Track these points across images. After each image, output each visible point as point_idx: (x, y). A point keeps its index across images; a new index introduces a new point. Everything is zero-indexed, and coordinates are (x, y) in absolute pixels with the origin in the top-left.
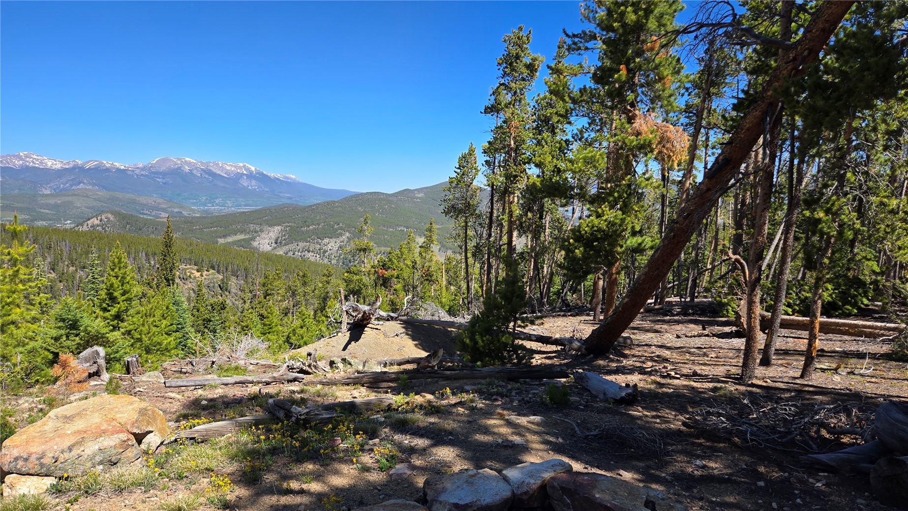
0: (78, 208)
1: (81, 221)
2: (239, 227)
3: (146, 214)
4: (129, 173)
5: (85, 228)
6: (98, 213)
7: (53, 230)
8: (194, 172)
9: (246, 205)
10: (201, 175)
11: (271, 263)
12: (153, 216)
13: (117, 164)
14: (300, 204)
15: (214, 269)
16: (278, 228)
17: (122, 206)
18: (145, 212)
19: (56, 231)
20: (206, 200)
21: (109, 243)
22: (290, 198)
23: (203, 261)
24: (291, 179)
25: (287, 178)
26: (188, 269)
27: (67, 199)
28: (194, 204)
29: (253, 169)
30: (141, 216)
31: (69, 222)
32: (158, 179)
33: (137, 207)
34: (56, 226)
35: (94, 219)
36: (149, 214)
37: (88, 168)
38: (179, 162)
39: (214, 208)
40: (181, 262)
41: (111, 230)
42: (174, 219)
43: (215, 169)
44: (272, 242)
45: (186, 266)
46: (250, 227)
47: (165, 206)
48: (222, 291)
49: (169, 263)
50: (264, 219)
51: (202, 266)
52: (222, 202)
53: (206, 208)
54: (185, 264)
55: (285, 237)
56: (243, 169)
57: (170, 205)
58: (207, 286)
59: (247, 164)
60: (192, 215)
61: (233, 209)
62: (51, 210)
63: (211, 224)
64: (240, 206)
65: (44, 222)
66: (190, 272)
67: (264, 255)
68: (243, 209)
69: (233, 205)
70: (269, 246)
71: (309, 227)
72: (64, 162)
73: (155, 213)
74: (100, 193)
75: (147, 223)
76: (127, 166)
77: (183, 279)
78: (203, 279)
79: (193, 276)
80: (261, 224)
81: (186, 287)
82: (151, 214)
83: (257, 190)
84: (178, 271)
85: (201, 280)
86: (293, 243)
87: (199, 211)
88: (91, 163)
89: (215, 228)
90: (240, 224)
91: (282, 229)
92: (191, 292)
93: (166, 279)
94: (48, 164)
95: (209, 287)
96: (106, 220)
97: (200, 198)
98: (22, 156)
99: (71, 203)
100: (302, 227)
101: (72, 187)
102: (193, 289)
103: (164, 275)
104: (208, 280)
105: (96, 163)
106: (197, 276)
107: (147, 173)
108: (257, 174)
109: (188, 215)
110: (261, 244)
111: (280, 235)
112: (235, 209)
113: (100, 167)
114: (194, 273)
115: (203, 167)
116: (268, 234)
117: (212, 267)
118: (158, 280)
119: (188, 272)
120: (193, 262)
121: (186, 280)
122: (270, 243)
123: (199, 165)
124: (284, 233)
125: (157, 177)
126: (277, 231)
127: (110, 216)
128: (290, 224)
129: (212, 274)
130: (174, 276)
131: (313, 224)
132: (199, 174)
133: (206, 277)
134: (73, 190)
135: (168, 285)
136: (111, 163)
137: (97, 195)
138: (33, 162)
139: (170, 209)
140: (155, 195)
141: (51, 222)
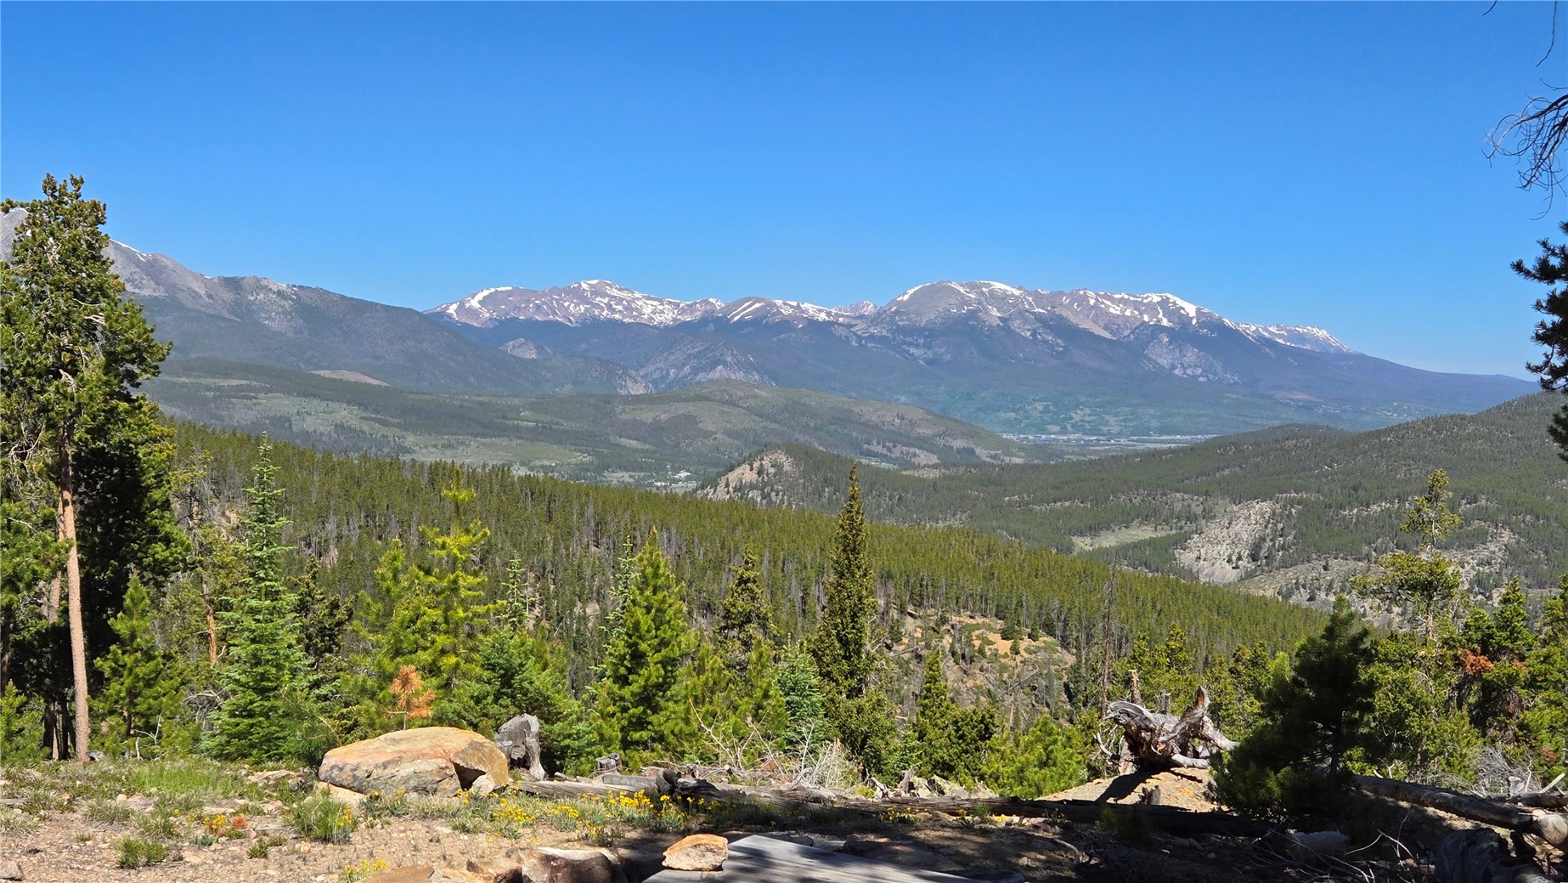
0: (707, 434)
1: (713, 471)
2: (1137, 501)
3: (876, 455)
4: (840, 331)
5: (720, 494)
6: (756, 449)
7: (641, 497)
8: (1015, 324)
9: (1163, 430)
10: (1034, 334)
11: (1228, 624)
12: (895, 461)
13: (809, 308)
14: (1341, 426)
15: (1051, 633)
16: (1262, 508)
17: (816, 429)
18: (879, 449)
19: (650, 499)
20: (1046, 410)
21: (773, 539)
22: (1307, 407)
23: (1020, 604)
24: (1316, 340)
25: (1302, 339)
26: (977, 627)
27: (681, 409)
28: (1009, 425)
29: (1190, 309)
30: (864, 461)
31: (683, 474)
32: (912, 350)
33: (854, 434)
34: (651, 484)
35: (743, 466)
36: (886, 456)
37: (739, 320)
38: (973, 296)
39: (1065, 438)
40: (960, 605)
41: (782, 501)
42: (953, 471)
43: (1075, 313)
44: (1239, 553)
45: (971, 617)
46: (1172, 503)
47: (929, 432)
48: (1073, 705)
49: (849, 597)
50: (1217, 475)
51: (1019, 621)
52: (1091, 418)
53: (1043, 437)
54: (968, 613)
55: (1285, 540)
56: (1161, 311)
57: (943, 429)
58: (1029, 686)
59: (1169, 296)
60: (1003, 460)
61: (1123, 441)
62: (645, 441)
63: (1055, 488)
64: (1144, 431)
65: (626, 475)
66: (983, 639)
67: (1216, 597)
68: (1155, 442)
69: (1121, 430)
70: (1229, 567)
71: (1368, 505)
72: (681, 305)
73: (902, 452)
74: (764, 394)
75: (877, 480)
76: (834, 311)
77: (963, 657)
78: (1019, 664)
79: (990, 649)
80: (1207, 493)
81: (970, 683)
82: (889, 454)
83: (1201, 379)
84: (949, 631)
85: (1014, 664)
86: (1309, 561)
87: (1022, 449)
88: (746, 304)
89: (1067, 504)
90: (1141, 491)
91: (1274, 513)
92: (983, 699)
93: (840, 640)
94: (644, 311)
95: (1034, 688)
96: (772, 470)
97: (1027, 408)
98: (584, 290)
99: (691, 419)
100: (1341, 505)
101: (696, 375)
102: (989, 690)
103: (836, 627)
104: (1033, 665)
105: (757, 305)
106: (1001, 652)
107: (885, 333)
108: (1203, 328)
109: (992, 461)
110: (1204, 560)
111: (1268, 531)
112: (1131, 443)
113: (766, 317)
114: (993, 643)
115: (1042, 311)
116: (1227, 528)
117: (1047, 625)
118: (823, 642)
119: (978, 637)
120: (992, 606)
121: (969, 661)
122: (1234, 558)
123: (1030, 304)
124: (1280, 526)
125: (910, 344)
126: (1258, 517)
127: (782, 458)
128: (1305, 496)
129: (1045, 649)
130: (861, 632)
131: (1382, 497)
132: (1029, 330)
133: (1026, 656)
134: (699, 383)
135: (844, 657)
136: (795, 304)
137: (755, 397)
138: (609, 307)
139: (943, 442)
140: (903, 399)
141: (642, 474)
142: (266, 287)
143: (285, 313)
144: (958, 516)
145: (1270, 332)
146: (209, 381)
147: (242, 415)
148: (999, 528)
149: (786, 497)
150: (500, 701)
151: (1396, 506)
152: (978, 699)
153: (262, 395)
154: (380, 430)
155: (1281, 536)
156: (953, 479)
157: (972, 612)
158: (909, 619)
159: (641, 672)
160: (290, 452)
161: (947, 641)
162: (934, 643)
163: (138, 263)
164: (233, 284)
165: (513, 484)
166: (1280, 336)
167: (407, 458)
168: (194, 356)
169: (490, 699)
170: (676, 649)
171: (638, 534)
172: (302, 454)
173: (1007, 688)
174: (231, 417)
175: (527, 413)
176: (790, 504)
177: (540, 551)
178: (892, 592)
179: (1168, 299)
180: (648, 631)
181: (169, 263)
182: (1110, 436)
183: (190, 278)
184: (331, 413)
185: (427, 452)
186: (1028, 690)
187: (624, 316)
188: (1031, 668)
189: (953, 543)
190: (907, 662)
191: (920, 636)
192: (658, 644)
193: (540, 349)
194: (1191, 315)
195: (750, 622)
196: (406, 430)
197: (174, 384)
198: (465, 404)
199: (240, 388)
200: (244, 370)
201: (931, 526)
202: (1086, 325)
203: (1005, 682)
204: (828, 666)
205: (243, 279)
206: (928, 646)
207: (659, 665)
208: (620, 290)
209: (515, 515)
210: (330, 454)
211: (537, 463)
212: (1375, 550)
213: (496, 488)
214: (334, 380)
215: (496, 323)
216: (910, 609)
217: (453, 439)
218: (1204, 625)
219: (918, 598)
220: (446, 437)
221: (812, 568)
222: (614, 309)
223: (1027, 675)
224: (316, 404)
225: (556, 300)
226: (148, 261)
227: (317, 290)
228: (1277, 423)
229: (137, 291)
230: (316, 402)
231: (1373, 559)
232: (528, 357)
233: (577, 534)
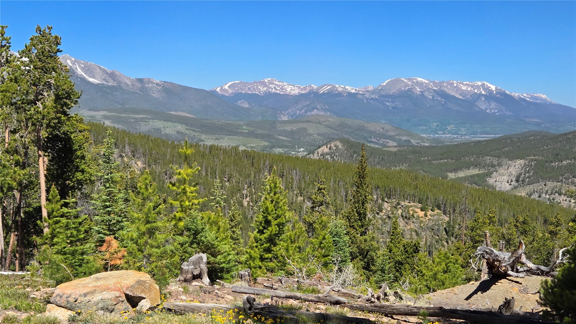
0: (311, 135)
1: (313, 148)
2: (472, 160)
3: (373, 142)
4: (360, 96)
5: (315, 157)
6: (329, 140)
7: (286, 157)
8: (426, 94)
9: (482, 133)
10: (434, 97)
11: (508, 206)
12: (381, 145)
13: (349, 88)
14: (551, 131)
15: (439, 209)
16: (520, 162)
17: (351, 133)
18: (374, 140)
19: (289, 158)
20: (438, 126)
21: (335, 173)
22: (538, 124)
23: (427, 198)
24: (541, 99)
25: (536, 98)
26: (411, 206)
27: (301, 125)
28: (424, 131)
29: (493, 88)
30: (369, 145)
31: (302, 149)
32: (387, 103)
33: (365, 135)
34: (290, 153)
35: (324, 146)
36: (377, 143)
37: (322, 93)
38: (410, 83)
39: (445, 136)
40: (405, 199)
41: (338, 159)
42: (402, 148)
43: (449, 89)
44: (512, 179)
45: (409, 203)
46: (486, 160)
47: (393, 134)
48: (448, 236)
49: (361, 196)
50: (503, 150)
51: (427, 204)
52: (455, 129)
53: (437, 136)
54: (408, 201)
55: (529, 174)
56: (482, 88)
57: (398, 133)
58: (431, 229)
59: (485, 82)
60: (421, 144)
61: (467, 137)
62: (288, 137)
63: (442, 155)
64: (475, 133)
65: (281, 150)
66: (413, 211)
67: (503, 196)
68: (480, 137)
69: (466, 133)
70: (507, 184)
71: (562, 161)
72: (301, 87)
73: (383, 141)
74: (331, 120)
75: (373, 152)
76: (357, 89)
77: (406, 217)
78: (427, 220)
79: (416, 215)
80: (499, 157)
81: (409, 227)
82: (378, 142)
83: (497, 114)
84: (401, 208)
85: (425, 220)
86: (539, 182)
87: (428, 140)
88: (325, 87)
89: (445, 161)
90: (474, 156)
91: (525, 164)
92: (413, 233)
93: (358, 213)
94: (288, 89)
95: (433, 229)
96: (334, 148)
97: (430, 125)
98: (266, 82)
99: (305, 129)
100: (551, 162)
101: (307, 113)
102: (416, 230)
103: (356, 208)
104: (432, 221)
105: (329, 87)
106: (420, 216)
107: (377, 97)
108: (498, 95)
109: (417, 144)
110: (498, 182)
111: (523, 171)
112: (470, 138)
113: (332, 91)
114: (417, 213)
115: (436, 88)
116: (507, 170)
117: (438, 206)
118: (351, 214)
119: (412, 210)
120: (417, 199)
121: (408, 219)
122: (510, 181)
123: (432, 86)
124: (528, 169)
125: (386, 101)
126: (519, 166)
127: (338, 143)
128: (537, 158)
129: (437, 215)
130: (366, 210)
131: (567, 158)
132: (431, 96)
133: (430, 217)
134: (307, 116)
135: (359, 220)
136: (343, 86)
137: (328, 121)
138: (275, 88)
139: (398, 137)
140: (383, 122)
141: (287, 149)
142: (152, 82)
143: (159, 91)
144: (404, 165)
145: (524, 96)
146: (132, 116)
147: (144, 128)
148: (419, 169)
149: (339, 158)
150: (192, 246)
151: (573, 162)
152: (411, 233)
153: (150, 121)
154: (193, 133)
155: (528, 173)
156: (402, 151)
157: (409, 201)
158: (386, 203)
159: (269, 228)
160: (160, 141)
161: (400, 211)
162: (395, 212)
163: (107, 74)
164: (141, 81)
165: (239, 153)
166: (528, 98)
167: (202, 143)
168: (127, 107)
169: (187, 245)
170: (284, 219)
171: (285, 171)
172: (164, 142)
173: (422, 229)
174: (140, 129)
175: (245, 127)
176: (341, 161)
177: (249, 177)
178: (379, 193)
179: (485, 84)
180: (272, 211)
181: (118, 73)
182: (462, 135)
183: (125, 79)
184: (175, 127)
185: (209, 141)
186: (430, 230)
187: (280, 92)
188: (432, 222)
189: (402, 175)
190: (385, 219)
191: (389, 209)
192: (276, 217)
193: (250, 104)
194: (493, 90)
195: (322, 205)
196: (202, 133)
197: (120, 117)
198: (223, 124)
199: (143, 118)
200: (145, 112)
201: (394, 169)
202: (453, 93)
203: (422, 227)
204: (353, 223)
205: (144, 79)
206: (393, 213)
207: (276, 226)
208: (279, 82)
209: (240, 163)
210: (174, 142)
211: (249, 145)
212: (564, 178)
213: (233, 154)
214: (176, 115)
215: (234, 94)
216: (386, 199)
217: (219, 137)
218: (498, 206)
219: (389, 196)
220: (216, 136)
221: (349, 184)
222: (277, 89)
223: (430, 225)
224: (170, 124)
225: (256, 86)
226: (111, 73)
227: (170, 83)
228: (526, 130)
229: (107, 83)
230: (170, 123)
231: (564, 182)
232: (245, 107)
233: (263, 171)
